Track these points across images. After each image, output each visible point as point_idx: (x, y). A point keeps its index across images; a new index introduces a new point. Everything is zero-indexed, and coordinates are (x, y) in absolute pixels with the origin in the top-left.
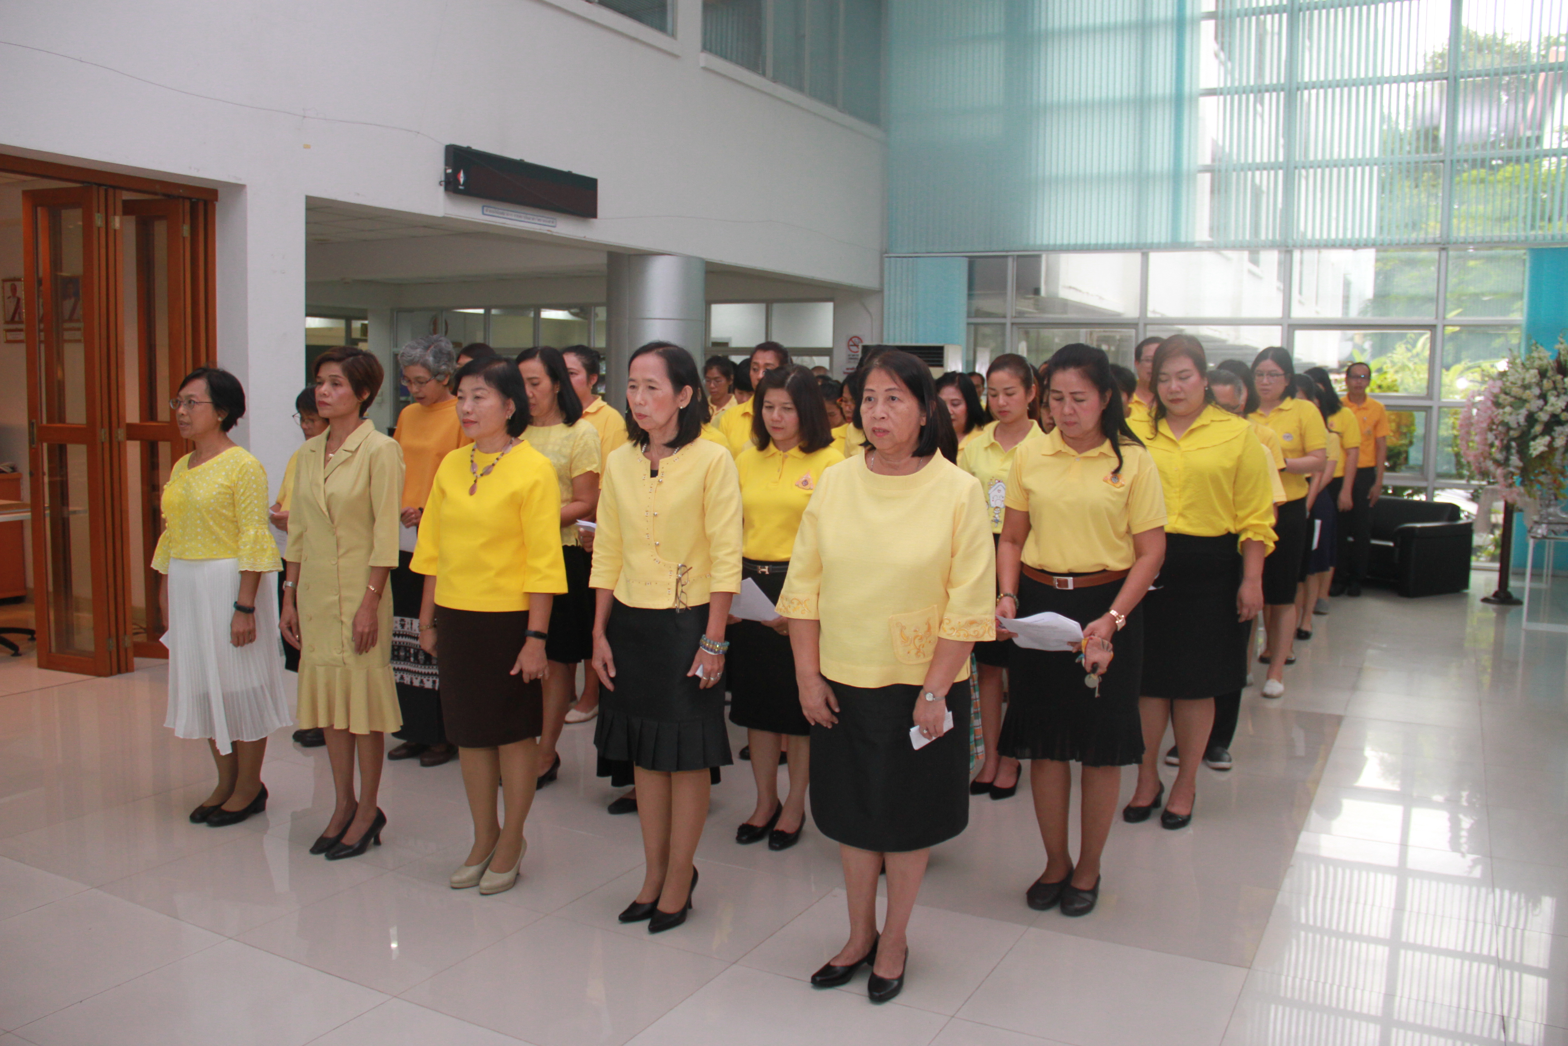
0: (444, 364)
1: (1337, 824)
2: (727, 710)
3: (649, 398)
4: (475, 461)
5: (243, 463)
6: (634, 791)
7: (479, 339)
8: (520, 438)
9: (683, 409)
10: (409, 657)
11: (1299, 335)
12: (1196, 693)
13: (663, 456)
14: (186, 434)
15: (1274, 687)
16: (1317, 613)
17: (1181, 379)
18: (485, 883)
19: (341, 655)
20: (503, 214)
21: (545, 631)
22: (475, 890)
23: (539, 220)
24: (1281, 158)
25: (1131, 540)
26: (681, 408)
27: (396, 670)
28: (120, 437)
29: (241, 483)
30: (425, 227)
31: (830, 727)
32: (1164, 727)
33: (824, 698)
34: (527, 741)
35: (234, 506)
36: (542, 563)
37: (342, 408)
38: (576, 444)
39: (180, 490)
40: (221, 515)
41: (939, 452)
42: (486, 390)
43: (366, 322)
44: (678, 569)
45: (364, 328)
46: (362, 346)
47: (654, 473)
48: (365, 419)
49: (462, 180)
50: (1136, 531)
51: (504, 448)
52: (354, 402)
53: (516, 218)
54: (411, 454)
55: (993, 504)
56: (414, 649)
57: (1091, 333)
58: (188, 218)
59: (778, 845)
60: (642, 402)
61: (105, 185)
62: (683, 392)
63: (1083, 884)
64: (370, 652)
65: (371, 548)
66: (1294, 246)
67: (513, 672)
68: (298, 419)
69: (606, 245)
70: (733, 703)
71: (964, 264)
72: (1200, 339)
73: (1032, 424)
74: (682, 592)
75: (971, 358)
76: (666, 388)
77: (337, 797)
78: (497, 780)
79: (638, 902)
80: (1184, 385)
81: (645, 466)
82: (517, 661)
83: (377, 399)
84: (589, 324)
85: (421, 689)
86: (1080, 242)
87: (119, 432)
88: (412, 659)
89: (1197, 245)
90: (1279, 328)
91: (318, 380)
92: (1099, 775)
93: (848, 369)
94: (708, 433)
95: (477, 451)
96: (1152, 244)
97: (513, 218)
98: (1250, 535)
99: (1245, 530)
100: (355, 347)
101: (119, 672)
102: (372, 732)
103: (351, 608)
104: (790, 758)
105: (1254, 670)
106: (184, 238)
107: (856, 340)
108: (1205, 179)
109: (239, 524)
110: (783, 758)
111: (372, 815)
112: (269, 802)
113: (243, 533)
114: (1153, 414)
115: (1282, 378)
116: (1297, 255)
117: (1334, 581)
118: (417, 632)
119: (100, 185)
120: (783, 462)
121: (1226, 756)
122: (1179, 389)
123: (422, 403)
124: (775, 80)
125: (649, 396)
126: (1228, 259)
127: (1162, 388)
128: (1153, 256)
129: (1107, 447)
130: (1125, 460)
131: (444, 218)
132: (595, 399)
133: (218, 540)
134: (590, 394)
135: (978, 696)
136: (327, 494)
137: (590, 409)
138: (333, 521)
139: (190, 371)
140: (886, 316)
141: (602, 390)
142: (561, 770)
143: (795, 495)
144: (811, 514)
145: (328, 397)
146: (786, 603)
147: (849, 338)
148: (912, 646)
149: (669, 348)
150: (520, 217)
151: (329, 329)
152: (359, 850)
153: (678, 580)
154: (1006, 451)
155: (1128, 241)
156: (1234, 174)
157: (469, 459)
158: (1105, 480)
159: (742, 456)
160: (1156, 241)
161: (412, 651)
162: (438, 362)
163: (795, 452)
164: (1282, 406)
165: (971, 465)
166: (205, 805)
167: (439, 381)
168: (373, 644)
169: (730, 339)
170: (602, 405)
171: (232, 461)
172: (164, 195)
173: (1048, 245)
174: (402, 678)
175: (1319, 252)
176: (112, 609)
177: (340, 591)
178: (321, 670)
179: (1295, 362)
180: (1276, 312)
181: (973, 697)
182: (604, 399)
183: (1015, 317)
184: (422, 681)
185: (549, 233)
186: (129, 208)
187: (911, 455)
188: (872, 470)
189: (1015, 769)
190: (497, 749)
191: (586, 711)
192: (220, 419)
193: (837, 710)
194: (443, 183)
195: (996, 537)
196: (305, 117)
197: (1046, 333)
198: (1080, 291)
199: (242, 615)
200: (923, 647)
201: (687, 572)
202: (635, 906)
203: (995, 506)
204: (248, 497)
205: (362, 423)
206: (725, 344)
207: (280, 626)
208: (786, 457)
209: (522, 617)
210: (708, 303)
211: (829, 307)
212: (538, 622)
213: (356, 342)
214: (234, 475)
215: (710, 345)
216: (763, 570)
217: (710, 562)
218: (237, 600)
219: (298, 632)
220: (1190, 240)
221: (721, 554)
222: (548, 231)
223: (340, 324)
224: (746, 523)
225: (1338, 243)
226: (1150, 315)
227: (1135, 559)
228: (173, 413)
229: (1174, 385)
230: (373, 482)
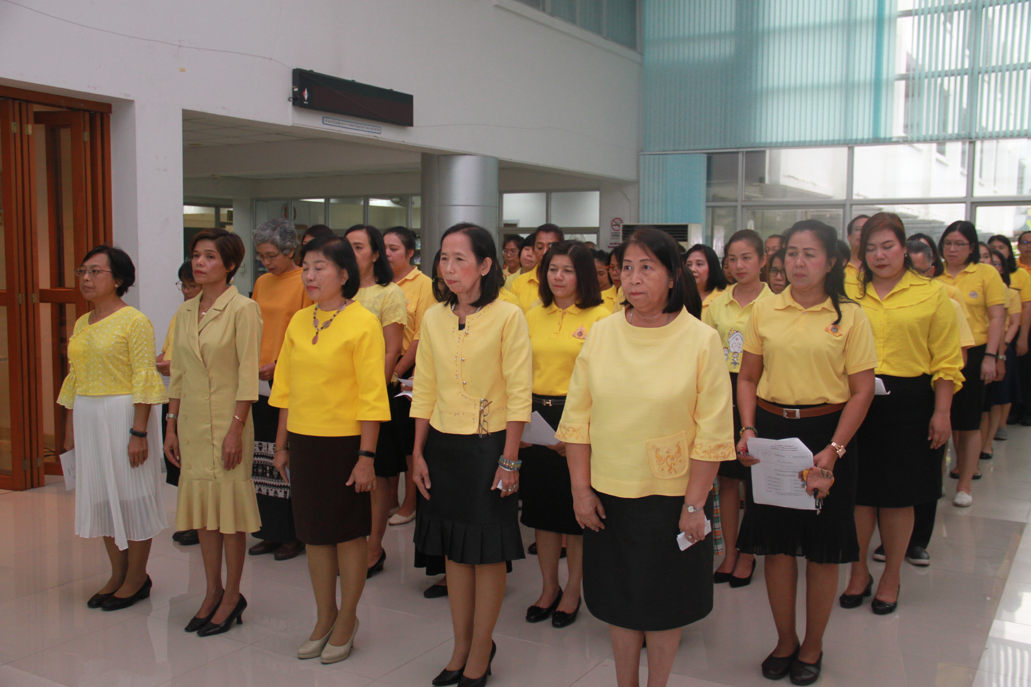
0: (288, 241)
1: (1021, 614)
2: (520, 514)
3: (457, 268)
4: (317, 317)
5: (135, 319)
6: (445, 579)
7: (321, 222)
8: (354, 299)
9: (485, 276)
10: (266, 473)
11: (980, 210)
12: (899, 504)
13: (469, 313)
14: (88, 295)
15: (964, 498)
16: (997, 439)
17: (885, 248)
18: (325, 655)
19: (212, 471)
20: (339, 123)
21: (374, 451)
22: (317, 660)
23: (367, 128)
24: (966, 66)
25: (846, 381)
26: (483, 275)
27: (256, 483)
28: (34, 301)
29: (134, 334)
30: (277, 134)
31: (597, 531)
32: (872, 531)
33: (594, 507)
34: (360, 539)
35: (129, 353)
36: (370, 397)
37: (214, 277)
38: (385, 301)
39: (83, 341)
40: (118, 360)
41: (684, 308)
42: (325, 262)
43: (232, 209)
44: (481, 403)
45: (230, 215)
46: (229, 229)
47: (462, 327)
48: (231, 285)
49: (306, 97)
50: (851, 372)
51: (339, 307)
52: (223, 272)
53: (349, 127)
54: (267, 314)
55: (732, 350)
56: (270, 466)
57: (806, 213)
58: (88, 126)
59: (559, 624)
60: (452, 271)
61: (19, 100)
62: (484, 262)
63: (808, 659)
64: (236, 468)
65: (237, 386)
66: (977, 138)
67: (348, 484)
68: (180, 286)
69: (420, 148)
70: (523, 509)
71: (704, 158)
72: (899, 216)
73: (763, 286)
74: (484, 421)
75: (710, 234)
76: (471, 259)
77: (208, 584)
78: (335, 572)
79: (448, 669)
80: (888, 253)
81: (455, 320)
82: (352, 475)
83: (240, 270)
84: (407, 210)
85: (276, 498)
86: (797, 139)
87: (34, 296)
88: (268, 475)
89: (894, 140)
90: (963, 205)
91: (195, 254)
92: (820, 569)
93: (611, 244)
94: (504, 294)
95: (319, 309)
96: (857, 140)
97: (347, 126)
98: (941, 375)
99: (937, 372)
100: (224, 229)
101: (32, 487)
102: (237, 532)
103: (220, 435)
104: (569, 552)
105: (947, 483)
106: (85, 142)
107: (618, 221)
108: (901, 86)
109: (133, 367)
110: (563, 553)
111: (236, 599)
112: (152, 590)
113: (136, 374)
114: (862, 279)
115: (967, 247)
116: (978, 144)
117: (1011, 413)
118: (272, 453)
119: (14, 99)
120: (562, 317)
121: (925, 555)
122: (883, 257)
123: (273, 273)
124: (552, 14)
125: (457, 267)
126: (919, 150)
127: (869, 256)
128: (858, 150)
129: (828, 303)
130: (843, 314)
131: (292, 126)
132: (413, 268)
133: (116, 379)
134: (408, 265)
135: (718, 505)
136: (201, 345)
137: (410, 276)
138: (206, 365)
139: (91, 248)
140: (641, 201)
141: (418, 262)
142: (386, 563)
143: (571, 343)
144: (583, 359)
145: (204, 267)
146: (564, 431)
147: (613, 219)
148: (665, 464)
149: (472, 228)
150: (353, 126)
151: (202, 215)
152: (224, 628)
153: (481, 412)
154: (742, 308)
155: (837, 138)
156: (926, 81)
157: (312, 316)
158: (827, 330)
159: (530, 313)
160: (860, 137)
161: (268, 468)
162: (284, 239)
163: (572, 308)
164: (968, 269)
165: (715, 319)
166: (100, 593)
167: (285, 255)
168: (239, 462)
169: (518, 221)
170: (418, 274)
171: (125, 317)
172: (68, 108)
173: (771, 143)
174: (260, 490)
175: (998, 142)
176: (27, 437)
177: (211, 421)
178: (196, 483)
179: (978, 233)
180: (961, 193)
181: (715, 505)
182: (419, 269)
183: (745, 201)
184: (276, 492)
185: (375, 138)
186: (39, 118)
187: (661, 312)
188: (630, 324)
189: (751, 563)
190: (336, 546)
191: (406, 515)
192: (117, 286)
193: (604, 517)
194: (291, 99)
195: (734, 377)
196: (180, 46)
197: (769, 213)
198: (797, 179)
199: (137, 439)
200: (674, 465)
201: (488, 405)
202: (445, 673)
203: (734, 351)
204: (140, 345)
205: (228, 288)
206: (515, 225)
207: (163, 449)
208: (564, 313)
209: (355, 441)
210: (501, 192)
211: (597, 194)
212: (368, 445)
213: (224, 225)
214: (128, 327)
215: (503, 226)
216: (547, 403)
217: (506, 397)
218: (132, 427)
219: (179, 454)
220: (888, 136)
221: (515, 391)
222: (375, 136)
223: (211, 211)
224: (535, 367)
225: (1016, 134)
226: (855, 197)
227: (850, 396)
228: (77, 280)
229: (880, 253)
230: (237, 334)
